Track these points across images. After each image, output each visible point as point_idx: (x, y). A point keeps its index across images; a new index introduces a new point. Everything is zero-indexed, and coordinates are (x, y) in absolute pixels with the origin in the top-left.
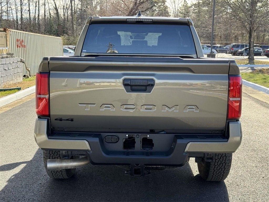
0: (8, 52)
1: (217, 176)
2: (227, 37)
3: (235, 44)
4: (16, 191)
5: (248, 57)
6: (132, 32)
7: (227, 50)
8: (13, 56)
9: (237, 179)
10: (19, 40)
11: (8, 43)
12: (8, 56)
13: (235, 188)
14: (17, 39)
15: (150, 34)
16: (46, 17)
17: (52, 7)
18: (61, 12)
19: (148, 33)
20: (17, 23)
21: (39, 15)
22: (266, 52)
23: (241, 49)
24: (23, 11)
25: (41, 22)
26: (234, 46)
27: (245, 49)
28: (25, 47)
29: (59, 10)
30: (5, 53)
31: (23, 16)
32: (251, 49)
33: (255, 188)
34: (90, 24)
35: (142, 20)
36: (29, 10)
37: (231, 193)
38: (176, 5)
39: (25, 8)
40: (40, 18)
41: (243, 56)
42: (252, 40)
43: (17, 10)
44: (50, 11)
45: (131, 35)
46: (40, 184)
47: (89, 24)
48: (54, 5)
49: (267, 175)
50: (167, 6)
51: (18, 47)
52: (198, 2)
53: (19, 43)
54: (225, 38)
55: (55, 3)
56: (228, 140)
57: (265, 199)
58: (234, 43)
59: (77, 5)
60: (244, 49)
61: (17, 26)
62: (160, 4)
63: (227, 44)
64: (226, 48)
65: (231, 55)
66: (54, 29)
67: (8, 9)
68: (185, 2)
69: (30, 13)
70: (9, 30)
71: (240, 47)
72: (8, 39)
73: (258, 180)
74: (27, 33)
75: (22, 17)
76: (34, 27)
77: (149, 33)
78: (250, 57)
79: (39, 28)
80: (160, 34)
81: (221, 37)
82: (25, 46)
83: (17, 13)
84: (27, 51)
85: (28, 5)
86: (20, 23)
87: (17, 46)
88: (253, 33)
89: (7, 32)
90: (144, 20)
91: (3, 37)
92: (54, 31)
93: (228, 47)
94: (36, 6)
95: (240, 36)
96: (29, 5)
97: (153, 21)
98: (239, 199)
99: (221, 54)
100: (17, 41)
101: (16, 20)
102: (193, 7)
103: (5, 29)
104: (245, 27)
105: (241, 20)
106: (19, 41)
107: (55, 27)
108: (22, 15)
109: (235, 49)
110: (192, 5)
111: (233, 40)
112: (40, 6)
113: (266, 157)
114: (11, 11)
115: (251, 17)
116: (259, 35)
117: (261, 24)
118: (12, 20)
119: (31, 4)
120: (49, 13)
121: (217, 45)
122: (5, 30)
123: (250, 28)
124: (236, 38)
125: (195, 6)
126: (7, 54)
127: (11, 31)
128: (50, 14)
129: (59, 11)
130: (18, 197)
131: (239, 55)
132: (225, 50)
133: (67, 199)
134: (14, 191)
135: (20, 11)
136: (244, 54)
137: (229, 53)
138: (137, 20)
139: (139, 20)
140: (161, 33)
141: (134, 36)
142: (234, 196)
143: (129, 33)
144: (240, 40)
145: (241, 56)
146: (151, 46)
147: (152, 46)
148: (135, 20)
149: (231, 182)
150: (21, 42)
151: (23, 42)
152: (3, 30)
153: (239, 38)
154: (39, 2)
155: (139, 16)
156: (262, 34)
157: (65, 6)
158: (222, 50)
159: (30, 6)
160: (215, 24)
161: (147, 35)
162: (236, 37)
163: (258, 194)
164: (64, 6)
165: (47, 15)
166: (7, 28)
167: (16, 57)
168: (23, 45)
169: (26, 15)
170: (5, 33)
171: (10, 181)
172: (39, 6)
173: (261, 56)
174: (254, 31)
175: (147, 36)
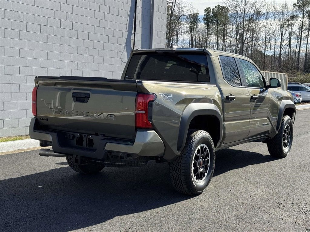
56: (134, 144)
97: (176, 52)
139: (165, 51)
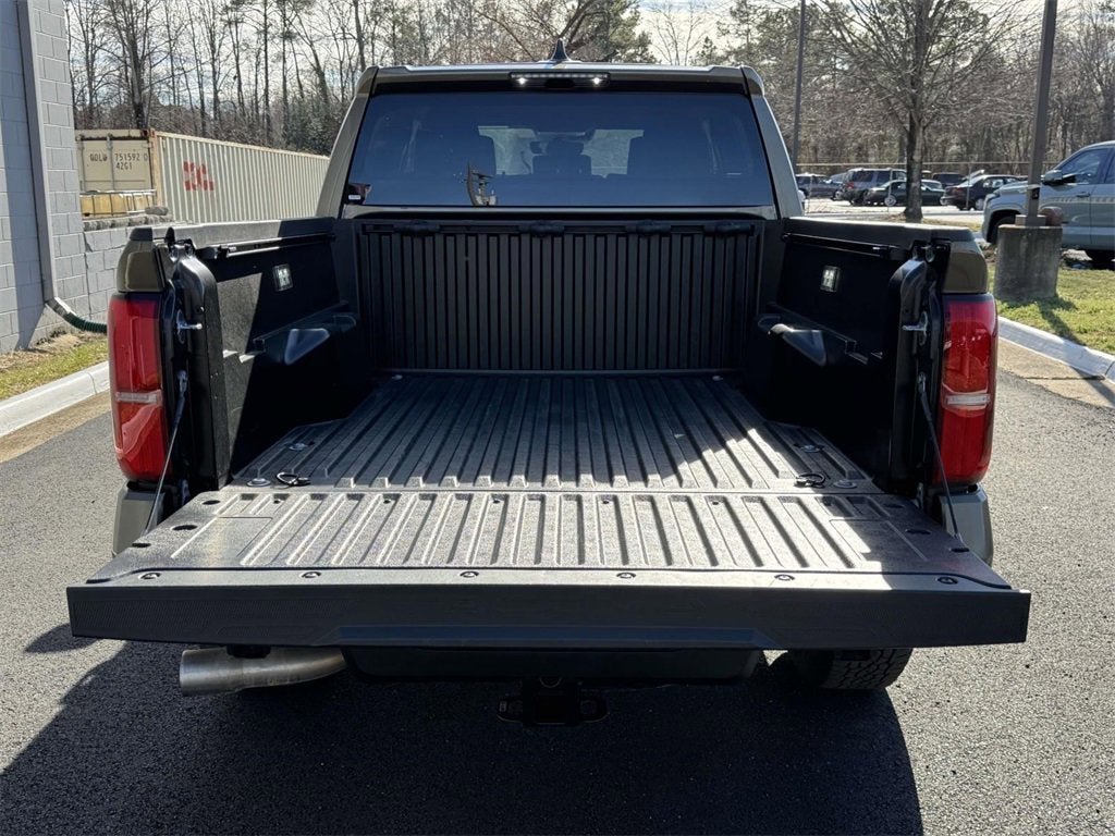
0: (151, 205)
1: (861, 674)
2: (834, 148)
3: (860, 169)
4: (90, 744)
5: (902, 209)
6: (537, 129)
7: (835, 187)
8: (168, 216)
9: (932, 677)
10: (192, 165)
11: (157, 175)
12: (151, 217)
13: (932, 719)
14: (186, 164)
15: (600, 134)
16: (289, 98)
17: (305, 66)
18: (334, 81)
19: (593, 131)
20: (203, 114)
21: (266, 90)
22: (956, 194)
23: (878, 186)
24: (220, 81)
25: (273, 112)
26: (857, 177)
27: (893, 184)
28: (212, 189)
29: (326, 72)
30: (141, 208)
31: (219, 95)
32: (913, 185)
33: (1003, 715)
34: (371, 96)
35: (567, 76)
36: (238, 77)
37: (919, 744)
38: (682, 54)
39: (226, 68)
40: (272, 99)
41: (885, 205)
42: (917, 158)
43: (200, 75)
44: (301, 77)
45: (536, 140)
46: (189, 710)
47: (368, 95)
48: (313, 57)
49: (1038, 654)
50: (652, 57)
51: (188, 188)
52: (745, 42)
53: (192, 176)
54: (829, 153)
55: (314, 51)
57: (1054, 771)
58: (857, 167)
59: (383, 57)
60: (888, 184)
61: (204, 125)
62: (632, 51)
63: (834, 171)
64: (832, 183)
65: (847, 203)
66: (312, 134)
67: (176, 73)
68: (709, 44)
69: (240, 84)
70: (157, 133)
71: (875, 178)
72: (155, 162)
73: (1009, 679)
74: (218, 142)
75: (216, 100)
76: (251, 127)
77: (597, 131)
78: (911, 210)
79: (269, 130)
80: (639, 133)
81: (815, 149)
82: (211, 183)
83: (201, 86)
84: (218, 200)
85: (234, 61)
86: (212, 116)
87: (188, 184)
88: (921, 134)
89: (151, 139)
90: (575, 76)
91: (141, 157)
92: (314, 139)
93: (840, 179)
94: (257, 65)
95: (874, 147)
96: (237, 59)
97: (613, 78)
98: (954, 772)
99: (817, 200)
100: (186, 169)
101: (199, 106)
102: (732, 59)
103: (146, 133)
104: (894, 114)
105: (884, 95)
106: (192, 170)
107: (316, 125)
108: (216, 92)
109: (860, 186)
110: (729, 53)
111: (853, 157)
112: (269, 62)
113: (1021, 572)
114: (183, 79)
115: (912, 84)
116: (930, 140)
117: (943, 106)
118: (188, 107)
119: (242, 56)
120: (297, 84)
121: (807, 174)
122: (145, 137)
123: (911, 117)
124: (862, 154)
125: (737, 56)
126: (148, 211)
127: (164, 138)
128: (301, 87)
129: (327, 76)
130: (94, 775)
131: (872, 205)
132: (830, 190)
133: (281, 786)
134: (83, 747)
135: (211, 81)
136: (887, 201)
137: (843, 198)
138: (551, 76)
139: (559, 76)
140: (642, 131)
141: (546, 145)
142: (932, 756)
143: (529, 133)
144: (873, 159)
145: (879, 205)
146: (605, 176)
147: (609, 175)
148: (543, 76)
149: (910, 689)
150: (198, 172)
151: (204, 172)
152: (139, 135)
153: (871, 152)
154: (266, 51)
155: (558, 63)
156: (939, 140)
157: (346, 61)
158: (819, 190)
159: (240, 62)
160: (804, 108)
161: (589, 137)
162: (860, 148)
163: (1020, 744)
164: (341, 62)
165: (292, 87)
166: (153, 129)
167: (178, 218)
168: (205, 182)
169: (228, 93)
170: (147, 145)
171: (75, 698)
172: (266, 64)
173: (939, 205)
174: (924, 128)
175: (590, 143)
